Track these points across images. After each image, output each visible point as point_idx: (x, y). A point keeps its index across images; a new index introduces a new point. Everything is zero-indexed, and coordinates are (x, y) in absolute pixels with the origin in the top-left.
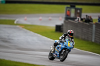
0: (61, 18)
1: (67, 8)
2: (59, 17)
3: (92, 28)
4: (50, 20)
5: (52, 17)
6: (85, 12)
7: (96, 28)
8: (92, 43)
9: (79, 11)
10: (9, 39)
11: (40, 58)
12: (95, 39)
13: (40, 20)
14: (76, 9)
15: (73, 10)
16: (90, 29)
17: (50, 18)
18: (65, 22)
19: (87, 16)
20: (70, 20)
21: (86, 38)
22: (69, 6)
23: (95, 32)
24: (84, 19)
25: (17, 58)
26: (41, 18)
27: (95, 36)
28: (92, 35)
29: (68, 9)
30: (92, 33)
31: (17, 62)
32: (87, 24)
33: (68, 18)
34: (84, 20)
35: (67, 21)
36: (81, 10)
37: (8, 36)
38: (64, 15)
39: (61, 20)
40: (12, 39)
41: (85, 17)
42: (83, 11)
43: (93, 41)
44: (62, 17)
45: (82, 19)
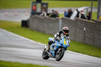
1: (33, 2)
2: (25, 12)
3: (58, 23)
4: (16, 15)
5: (18, 12)
7: (62, 22)
9: (45, 6)
13: (6, 15)
14: (43, 4)
15: (39, 5)
16: (56, 24)
17: (16, 13)
18: (31, 17)
19: (53, 11)
20: (36, 15)
21: (52, 33)
22: (35, 1)
26: (6, 13)
29: (34, 4)
30: (58, 28)
32: (54, 19)
33: (34, 13)
34: (50, 15)
35: (33, 16)
36: (47, 4)
38: (30, 10)
39: (27, 15)
41: (51, 12)
42: (49, 5)
44: (28, 12)
45: (48, 14)
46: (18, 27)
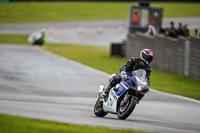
0: (120, 29)
1: (134, 7)
2: (116, 27)
3: (184, 49)
4: (100, 33)
5: (105, 27)
6: (170, 16)
7: (191, 46)
8: (184, 78)
9: (156, 14)
10: (19, 73)
12: (190, 69)
13: (80, 33)
14: (152, 11)
15: (145, 13)
16: (180, 50)
17: (100, 29)
18: (129, 36)
19: (172, 23)
20: (139, 33)
21: (172, 69)
22: (137, 4)
23: (191, 56)
24: (168, 29)
26: (81, 29)
27: (190, 64)
28: (183, 61)
30: (183, 57)
31: (33, 120)
32: (175, 40)
33: (135, 28)
35: (133, 35)
36: (160, 11)
37: (16, 68)
38: (127, 23)
39: (121, 33)
40: (25, 74)
42: (165, 13)
43: (186, 73)
44: (124, 27)
45: (162, 31)
46: (104, 57)
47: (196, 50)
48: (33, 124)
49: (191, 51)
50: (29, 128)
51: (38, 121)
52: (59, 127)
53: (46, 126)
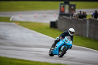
0: (55, 14)
1: (62, 4)
2: (53, 13)
3: (86, 24)
4: (45, 16)
5: (47, 13)
6: (79, 8)
7: (89, 23)
8: (87, 38)
9: (72, 7)
10: (5, 36)
11: (36, 54)
12: (89, 34)
13: (35, 16)
15: (67, 7)
16: (84, 25)
17: (45, 14)
18: (59, 18)
19: (80, 12)
20: (64, 17)
21: (80, 34)
22: (63, 2)
23: (89, 27)
25: (13, 55)
26: (35, 15)
27: (89, 32)
28: (86, 30)
30: (86, 28)
31: (12, 59)
32: (82, 20)
33: (62, 14)
35: (61, 17)
36: (74, 6)
37: (4, 33)
38: (58, 11)
39: (55, 16)
40: (8, 36)
42: (77, 7)
43: (87, 36)
44: (57, 13)
46: (47, 28)
47: (92, 25)
48: (12, 61)
49: (90, 25)
50: (11, 63)
51: (15, 59)
52: (25, 62)
53: (19, 62)
